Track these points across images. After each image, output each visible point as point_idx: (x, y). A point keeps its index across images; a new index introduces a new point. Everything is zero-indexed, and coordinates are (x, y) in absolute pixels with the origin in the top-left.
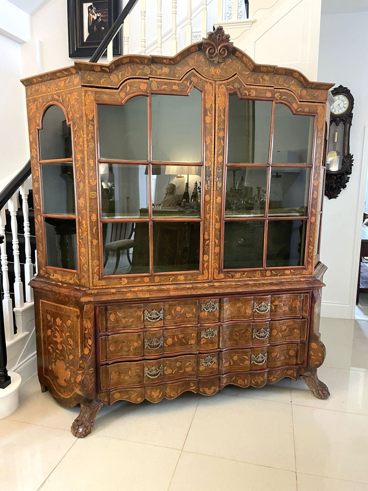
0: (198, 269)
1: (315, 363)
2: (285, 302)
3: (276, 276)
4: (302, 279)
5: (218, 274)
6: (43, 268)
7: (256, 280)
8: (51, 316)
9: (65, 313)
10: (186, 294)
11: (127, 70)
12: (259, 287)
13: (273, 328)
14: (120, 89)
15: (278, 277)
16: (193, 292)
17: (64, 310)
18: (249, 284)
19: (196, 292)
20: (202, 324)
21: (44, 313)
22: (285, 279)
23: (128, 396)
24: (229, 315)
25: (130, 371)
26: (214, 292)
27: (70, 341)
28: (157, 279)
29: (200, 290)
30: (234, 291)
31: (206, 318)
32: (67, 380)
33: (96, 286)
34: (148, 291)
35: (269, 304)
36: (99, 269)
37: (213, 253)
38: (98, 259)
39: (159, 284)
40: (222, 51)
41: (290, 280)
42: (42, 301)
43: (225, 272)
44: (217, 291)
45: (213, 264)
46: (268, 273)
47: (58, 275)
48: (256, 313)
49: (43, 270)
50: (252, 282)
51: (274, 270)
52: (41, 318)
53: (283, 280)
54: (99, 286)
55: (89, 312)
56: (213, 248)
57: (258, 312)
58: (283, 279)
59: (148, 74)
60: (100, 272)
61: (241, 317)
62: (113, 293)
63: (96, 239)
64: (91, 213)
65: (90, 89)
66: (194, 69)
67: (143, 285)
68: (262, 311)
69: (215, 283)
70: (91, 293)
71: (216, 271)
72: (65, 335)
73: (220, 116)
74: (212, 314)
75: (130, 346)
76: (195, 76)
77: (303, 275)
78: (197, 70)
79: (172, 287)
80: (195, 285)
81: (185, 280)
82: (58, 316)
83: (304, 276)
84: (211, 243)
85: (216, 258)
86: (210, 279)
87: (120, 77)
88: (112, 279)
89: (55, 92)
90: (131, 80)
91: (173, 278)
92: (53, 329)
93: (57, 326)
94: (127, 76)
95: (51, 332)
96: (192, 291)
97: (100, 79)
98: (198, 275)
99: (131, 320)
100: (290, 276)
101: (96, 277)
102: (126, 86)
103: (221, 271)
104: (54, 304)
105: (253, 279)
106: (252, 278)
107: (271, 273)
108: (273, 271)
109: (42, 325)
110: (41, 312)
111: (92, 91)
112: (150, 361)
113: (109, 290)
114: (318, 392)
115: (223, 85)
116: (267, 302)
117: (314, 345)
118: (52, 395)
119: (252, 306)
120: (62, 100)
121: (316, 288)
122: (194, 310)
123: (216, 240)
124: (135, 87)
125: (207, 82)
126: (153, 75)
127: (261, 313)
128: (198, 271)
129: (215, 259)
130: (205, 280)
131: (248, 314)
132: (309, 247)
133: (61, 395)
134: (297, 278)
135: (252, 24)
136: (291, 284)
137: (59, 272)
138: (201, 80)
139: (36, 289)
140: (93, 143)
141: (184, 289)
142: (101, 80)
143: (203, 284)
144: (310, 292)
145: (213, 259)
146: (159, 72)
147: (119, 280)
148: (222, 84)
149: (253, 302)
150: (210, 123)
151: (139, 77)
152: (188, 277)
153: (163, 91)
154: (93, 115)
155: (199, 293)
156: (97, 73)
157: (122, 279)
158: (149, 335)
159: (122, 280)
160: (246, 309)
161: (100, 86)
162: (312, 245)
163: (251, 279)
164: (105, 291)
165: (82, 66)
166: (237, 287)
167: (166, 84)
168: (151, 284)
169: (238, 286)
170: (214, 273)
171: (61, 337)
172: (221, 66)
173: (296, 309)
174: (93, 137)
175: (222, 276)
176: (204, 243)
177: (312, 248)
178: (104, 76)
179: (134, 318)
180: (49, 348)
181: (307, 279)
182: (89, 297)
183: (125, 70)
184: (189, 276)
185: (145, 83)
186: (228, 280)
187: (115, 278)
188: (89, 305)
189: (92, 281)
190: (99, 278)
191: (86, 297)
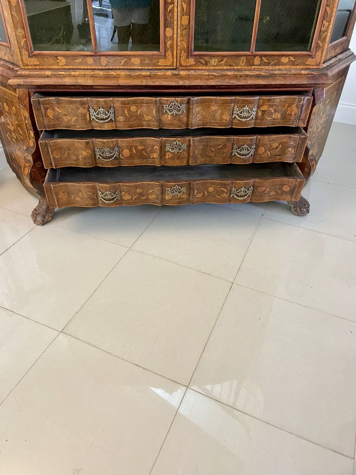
0: (158, 49)
2: (277, 106)
3: (267, 65)
4: (303, 72)
5: (186, 58)
7: (238, 70)
10: (140, 84)
12: (239, 80)
13: (260, 145)
15: (271, 67)
16: (149, 82)
18: (227, 75)
19: (153, 82)
22: (279, 70)
24: (200, 121)
26: (177, 84)
28: (103, 60)
29: (159, 80)
30: (205, 84)
31: (169, 122)
33: (28, 65)
34: (92, 77)
35: (254, 109)
36: (26, 42)
37: (179, 26)
38: (23, 26)
39: (107, 68)
41: (285, 72)
43: (195, 56)
44: (181, 83)
45: (179, 43)
46: (257, 61)
48: (236, 120)
50: (232, 73)
51: (265, 56)
53: (275, 72)
54: (31, 66)
55: (24, 98)
56: (179, 18)
57: (239, 118)
58: (277, 70)
60: (28, 46)
62: (48, 77)
67: (84, 67)
68: (245, 118)
69: (181, 72)
70: (21, 74)
71: (184, 54)
74: (178, 118)
75: (78, 155)
77: (307, 65)
79: (123, 73)
80: (153, 72)
81: (142, 64)
83: (308, 67)
84: (176, 9)
85: (184, 34)
86: (175, 65)
88: (45, 57)
91: (126, 61)
96: (149, 80)
98: (158, 57)
100: (288, 67)
101: (25, 53)
103: (191, 54)
105: (235, 68)
106: (234, 66)
107: (262, 60)
108: (263, 58)
113: (43, 72)
116: (252, 106)
119: (232, 110)
121: (321, 85)
122: (154, 112)
123: (183, 3)
127: (241, 120)
128: (159, 53)
129: (182, 35)
130: (168, 66)
131: (224, 121)
132: (322, 22)
134: (296, 69)
136: (284, 78)
141: (138, 77)
143: (166, 71)
144: (311, 90)
145: (179, 35)
147: (55, 58)
149: (233, 105)
152: (145, 60)
155: (157, 84)
157: (58, 58)
160: (222, 114)
162: (327, 19)
163: (231, 68)
164: (38, 72)
166: (209, 77)
168: (96, 67)
169: (211, 77)
170: (180, 57)
173: (291, 118)
175: (192, 61)
176: (165, 9)
177: (327, 24)
179: (78, 116)
181: (310, 72)
182: (19, 79)
184: (146, 58)
186: (200, 68)
187: (51, 56)
188: (21, 89)
189: (21, 58)
190: (29, 54)
191: (15, 78)
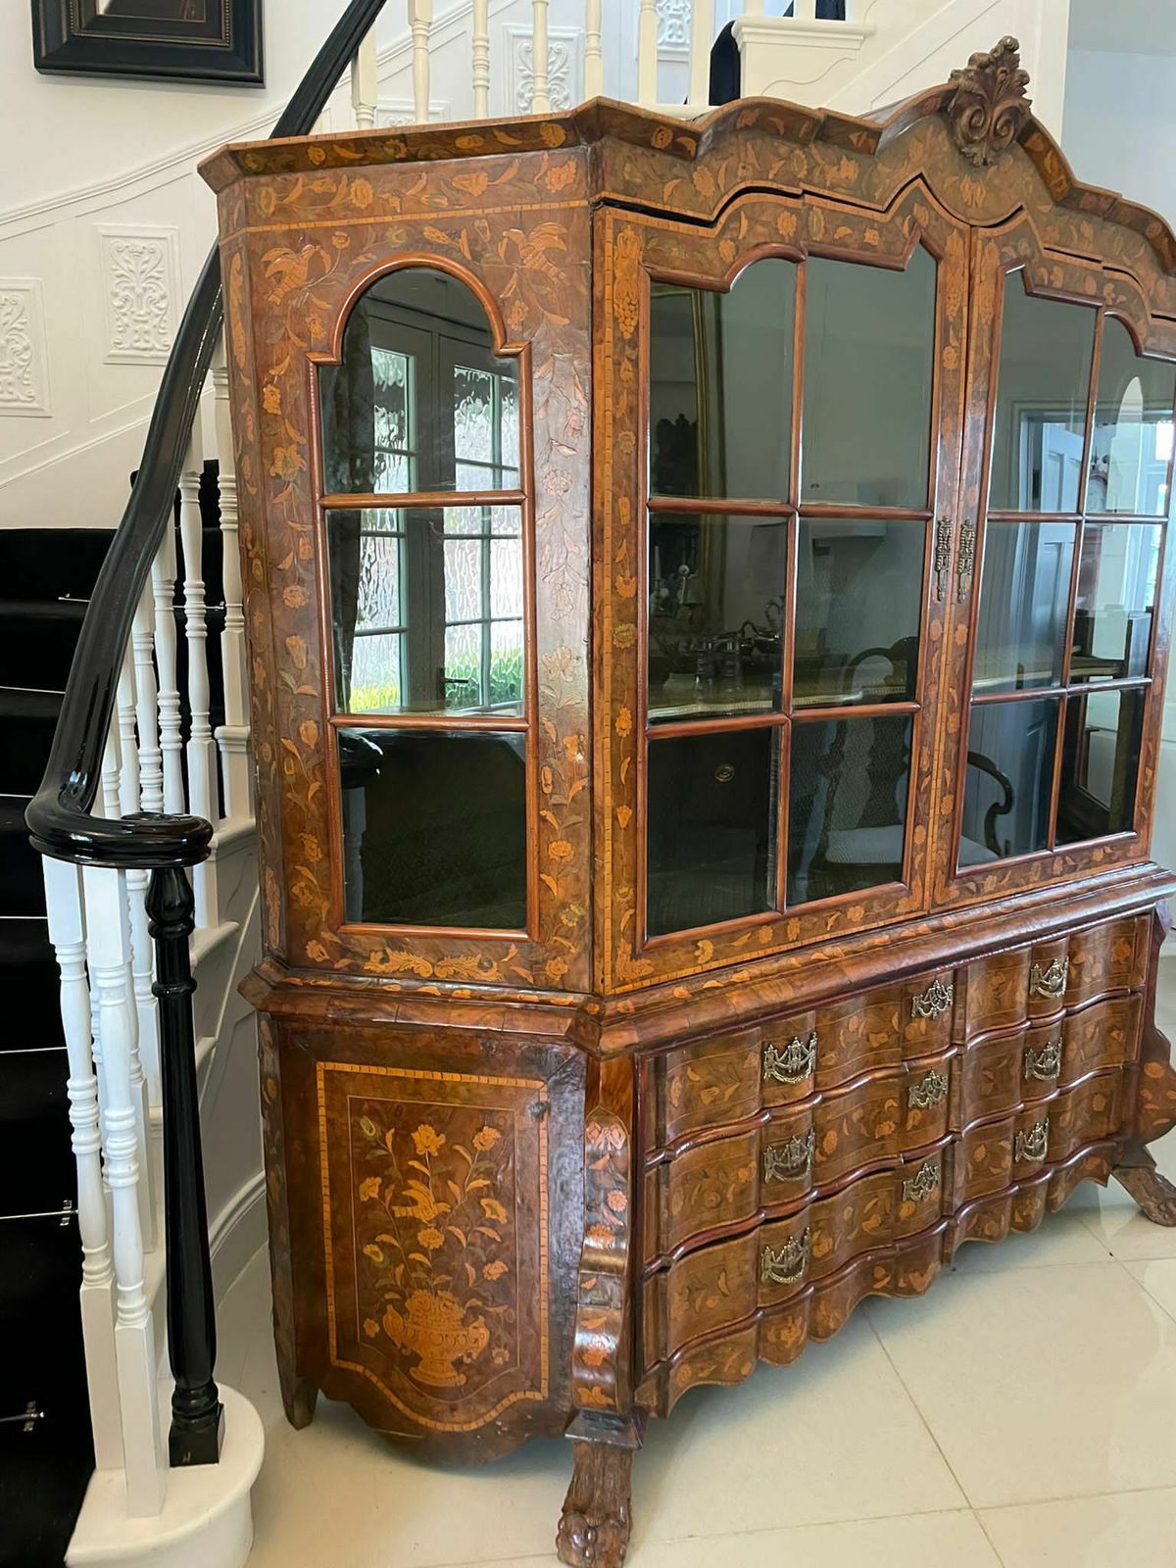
0: (900, 879)
1: (1156, 1123)
2: (1096, 950)
3: (1073, 872)
4: (1131, 873)
5: (945, 886)
6: (326, 935)
8: (381, 1122)
9: (466, 1101)
10: (889, 968)
11: (742, 154)
12: (1052, 915)
13: (1069, 1039)
14: (719, 226)
15: (1078, 875)
16: (904, 959)
17: (462, 1090)
18: (1023, 908)
19: (910, 959)
20: (913, 1064)
21: (342, 1117)
22: (1093, 877)
23: (714, 1367)
25: (723, 1276)
26: (955, 951)
27: (494, 1211)
28: (794, 928)
29: (920, 950)
30: (999, 938)
31: (922, 1039)
32: (467, 1361)
33: (625, 984)
34: (782, 977)
35: (1067, 965)
36: (633, 916)
37: (937, 818)
38: (633, 876)
39: (799, 944)
40: (1002, 127)
41: (1106, 880)
42: (330, 1066)
43: (962, 876)
44: (961, 947)
45: (934, 855)
46: (1058, 866)
47: (412, 957)
49: (321, 941)
50: (1027, 901)
51: (1070, 853)
52: (324, 1137)
53: (1089, 884)
54: (633, 981)
55: (619, 1086)
56: (938, 800)
58: (1089, 877)
59: (800, 180)
60: (635, 928)
61: (1001, 1020)
62: (686, 1003)
63: (628, 805)
64: (617, 705)
65: (631, 215)
66: (920, 176)
67: (755, 955)
69: (943, 920)
70: (619, 1013)
71: (942, 878)
72: (463, 1188)
73: (979, 348)
74: (939, 1024)
75: (726, 1186)
76: (924, 202)
78: (929, 181)
79: (839, 950)
80: (894, 933)
81: (866, 919)
82: (425, 1118)
83: (1132, 862)
84: (934, 784)
85: (944, 834)
86: (926, 905)
87: (721, 181)
88: (671, 948)
89: (433, 215)
90: (753, 195)
91: (837, 919)
92: (394, 1171)
93: (420, 1159)
94: (744, 179)
95: (380, 1186)
97: (663, 179)
98: (898, 896)
99: (729, 1092)
100: (1103, 868)
101: (625, 947)
102: (736, 217)
103: (954, 874)
104: (402, 1075)
105: (1025, 888)
106: (1022, 886)
107: (1065, 863)
108: (1067, 858)
109: (325, 1164)
110: (322, 1111)
111: (635, 226)
112: (779, 1224)
113: (667, 992)
114: (1167, 1207)
115: (992, 244)
116: (1062, 959)
117: (1153, 1069)
118: (382, 1435)
119: (1028, 978)
120: (472, 252)
122: (895, 1020)
123: (947, 771)
124: (765, 224)
125: (951, 227)
126: (814, 185)
127: (1050, 995)
128: (900, 884)
129: (940, 837)
130: (918, 910)
131: (1018, 1008)
133: (431, 1424)
134: (1119, 871)
135: (862, 42)
136: (1116, 893)
137: (417, 942)
138: (937, 220)
140: (631, 434)
142: (664, 184)
143: (914, 925)
144: (1152, 908)
145: (935, 838)
146: (832, 174)
147: (691, 948)
148: (989, 239)
150: (956, 371)
151: (774, 186)
152: (872, 907)
153: (840, 245)
154: (634, 323)
155: (919, 960)
156: (653, 156)
157: (699, 944)
158: (778, 1132)
159: (698, 948)
160: (1014, 990)
161: (660, 206)
163: (1018, 890)
164: (657, 996)
165: (616, 121)
166: (1000, 922)
167: (848, 220)
168: (780, 949)
169: (998, 919)
170: (935, 886)
171: (437, 1201)
172: (987, 178)
173: (1119, 969)
174: (633, 410)
175: (953, 890)
176: (919, 783)
178: (675, 171)
179: (741, 1080)
180: (368, 1249)
181: (1141, 871)
183: (739, 153)
184: (875, 904)
185: (793, 211)
186: (970, 902)
187: (681, 943)
188: (614, 1060)
189: (613, 966)
190: (634, 950)
191: (613, 1030)
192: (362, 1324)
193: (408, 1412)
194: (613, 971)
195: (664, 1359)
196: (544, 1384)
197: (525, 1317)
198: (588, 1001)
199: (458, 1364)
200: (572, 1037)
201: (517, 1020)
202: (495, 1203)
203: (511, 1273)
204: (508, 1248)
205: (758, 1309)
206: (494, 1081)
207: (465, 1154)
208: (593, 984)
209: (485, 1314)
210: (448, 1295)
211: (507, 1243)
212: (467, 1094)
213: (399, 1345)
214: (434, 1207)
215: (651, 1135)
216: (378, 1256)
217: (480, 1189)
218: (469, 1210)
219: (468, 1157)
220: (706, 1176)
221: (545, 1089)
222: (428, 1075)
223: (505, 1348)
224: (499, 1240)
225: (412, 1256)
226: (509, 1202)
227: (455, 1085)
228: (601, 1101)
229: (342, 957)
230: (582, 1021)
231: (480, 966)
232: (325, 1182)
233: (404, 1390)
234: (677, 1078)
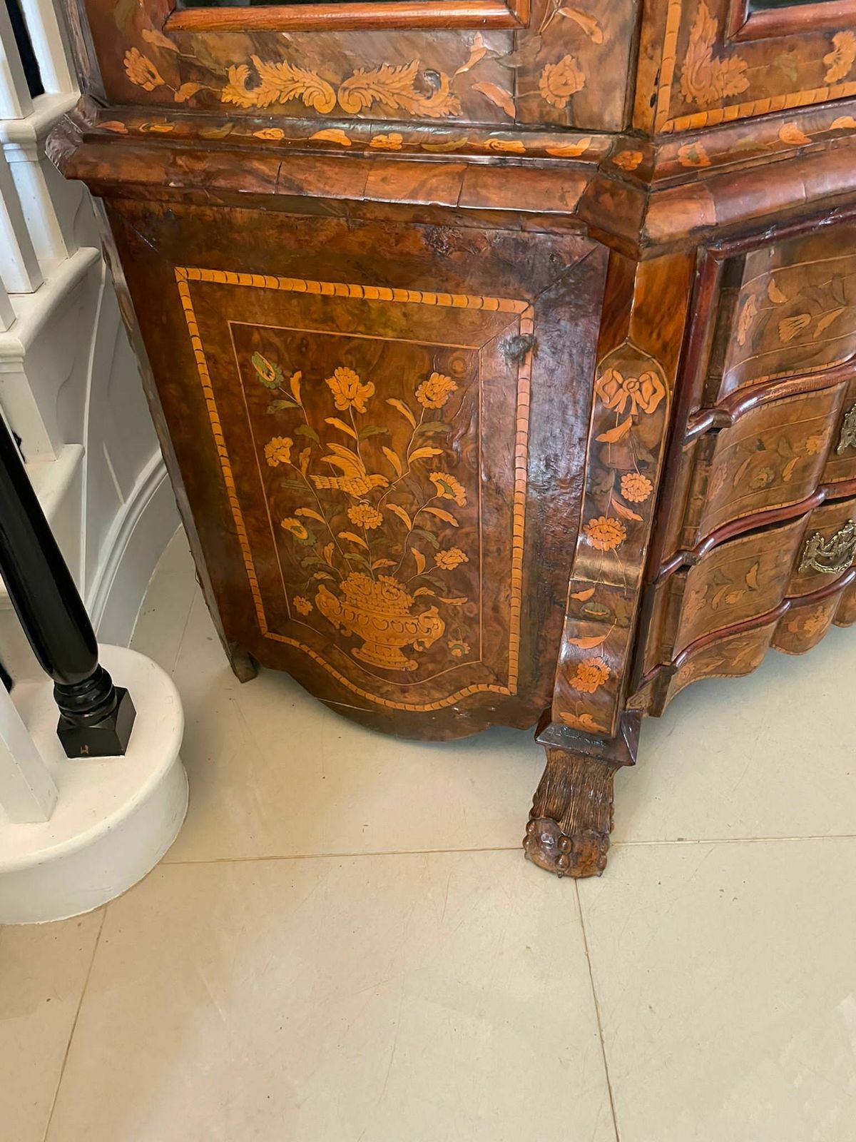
6: (152, 36)
8: (280, 361)
9: (404, 333)
17: (396, 314)
21: (225, 350)
23: (721, 662)
25: (756, 567)
27: (448, 489)
32: (419, 648)
33: (693, 108)
42: (196, 274)
47: (298, 74)
49: (145, 49)
52: (206, 381)
54: (710, 105)
55: (665, 308)
70: (681, 167)
72: (404, 457)
75: (786, 460)
82: (343, 359)
92: (307, 431)
93: (339, 414)
95: (292, 449)
99: (825, 323)
101: (703, 29)
104: (302, 289)
109: (214, 417)
110: (197, 343)
112: (840, 505)
118: (328, 705)
133: (380, 701)
137: (302, 39)
139: (129, 204)
157: (835, 39)
159: (831, 47)
164: (750, 136)
171: (370, 472)
179: (847, 304)
180: (287, 524)
188: (662, 260)
189: (678, 67)
190: (721, 35)
191: (669, 198)
192: (291, 601)
193: (354, 688)
194: (677, 78)
195: (667, 663)
196: (512, 681)
197: (491, 613)
198: (620, 146)
199: (408, 651)
200: (588, 215)
201: (485, 186)
202: (451, 480)
203: (472, 564)
204: (468, 534)
205: (786, 600)
206: (446, 300)
207: (404, 411)
208: (631, 112)
209: (438, 604)
210: (392, 581)
211: (467, 529)
212: (403, 322)
213: (338, 627)
214: (368, 479)
215: (697, 393)
216: (300, 532)
217: (428, 460)
218: (414, 487)
219: (410, 416)
220: (761, 447)
221: (530, 313)
222: (343, 290)
223: (464, 640)
224: (456, 525)
225: (342, 535)
226: (470, 479)
227: (384, 308)
228: (631, 334)
229: (184, 80)
230: (608, 184)
231: (419, 85)
232: (220, 440)
233: (346, 668)
234: (752, 298)
